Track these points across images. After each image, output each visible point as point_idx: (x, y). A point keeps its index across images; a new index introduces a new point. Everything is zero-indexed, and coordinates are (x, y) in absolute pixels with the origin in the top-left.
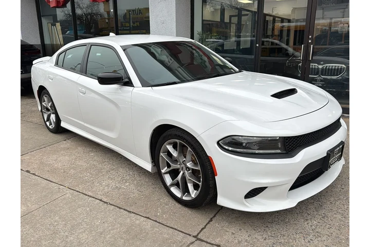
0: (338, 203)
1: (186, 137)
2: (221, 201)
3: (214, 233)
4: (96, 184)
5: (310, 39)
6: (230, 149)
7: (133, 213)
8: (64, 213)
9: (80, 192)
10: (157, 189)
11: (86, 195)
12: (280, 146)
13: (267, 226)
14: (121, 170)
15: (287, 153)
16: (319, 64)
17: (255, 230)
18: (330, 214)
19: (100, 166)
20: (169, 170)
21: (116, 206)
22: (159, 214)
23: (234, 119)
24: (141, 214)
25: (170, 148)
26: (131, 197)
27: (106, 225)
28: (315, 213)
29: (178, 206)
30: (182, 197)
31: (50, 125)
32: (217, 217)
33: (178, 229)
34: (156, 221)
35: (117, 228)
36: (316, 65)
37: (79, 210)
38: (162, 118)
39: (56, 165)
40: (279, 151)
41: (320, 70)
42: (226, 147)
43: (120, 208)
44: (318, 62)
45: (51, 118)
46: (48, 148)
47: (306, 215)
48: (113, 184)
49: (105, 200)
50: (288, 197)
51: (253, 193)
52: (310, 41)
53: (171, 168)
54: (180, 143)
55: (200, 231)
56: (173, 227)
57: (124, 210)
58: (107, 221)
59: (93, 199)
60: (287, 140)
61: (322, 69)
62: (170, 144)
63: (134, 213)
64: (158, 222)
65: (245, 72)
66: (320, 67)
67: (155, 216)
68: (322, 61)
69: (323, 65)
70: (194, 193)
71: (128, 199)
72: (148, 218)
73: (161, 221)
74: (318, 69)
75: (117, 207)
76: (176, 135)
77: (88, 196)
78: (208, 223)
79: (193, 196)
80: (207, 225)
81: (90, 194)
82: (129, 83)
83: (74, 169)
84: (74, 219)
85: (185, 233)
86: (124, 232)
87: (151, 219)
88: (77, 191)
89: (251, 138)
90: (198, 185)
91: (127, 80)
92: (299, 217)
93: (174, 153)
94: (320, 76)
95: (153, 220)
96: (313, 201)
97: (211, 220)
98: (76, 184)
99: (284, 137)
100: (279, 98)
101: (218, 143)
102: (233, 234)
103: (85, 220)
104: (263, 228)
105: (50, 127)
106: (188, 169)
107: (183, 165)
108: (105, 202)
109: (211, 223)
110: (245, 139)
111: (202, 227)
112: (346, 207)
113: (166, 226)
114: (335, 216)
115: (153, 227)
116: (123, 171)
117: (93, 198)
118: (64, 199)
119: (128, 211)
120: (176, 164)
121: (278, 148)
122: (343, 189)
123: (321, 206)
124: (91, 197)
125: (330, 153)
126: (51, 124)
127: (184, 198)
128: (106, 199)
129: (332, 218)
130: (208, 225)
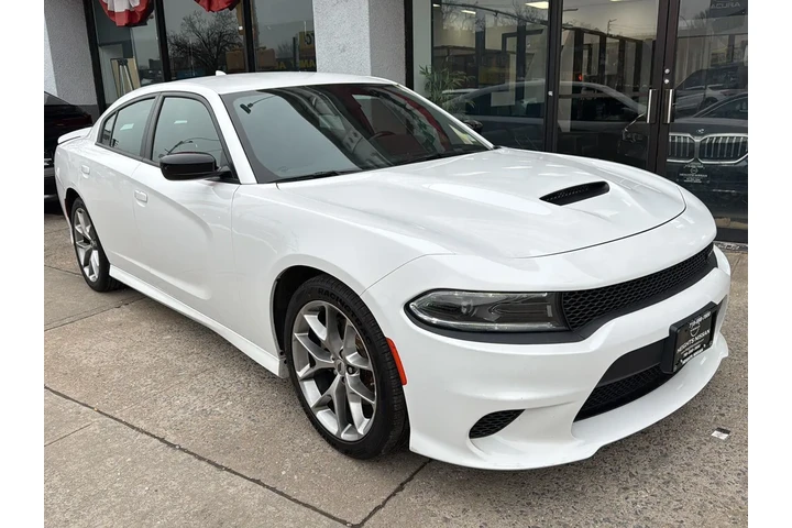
0: (706, 449)
1: (340, 294)
2: (419, 443)
3: (403, 519)
4: (160, 403)
5: (668, 76)
6: (435, 320)
7: (227, 469)
8: (74, 468)
9: (120, 421)
10: (293, 415)
11: (133, 427)
12: (550, 314)
13: (529, 504)
14: (222, 371)
15: (570, 330)
16: (695, 134)
17: (498, 512)
18: (682, 476)
19: (180, 363)
20: (313, 370)
21: (192, 454)
22: (283, 473)
23: (443, 250)
24: (243, 473)
25: (312, 321)
26: (229, 434)
27: (161, 497)
28: (649, 472)
29: (332, 453)
30: (339, 433)
31: (90, 274)
32: (416, 480)
33: (322, 508)
34: (273, 489)
35: (182, 505)
36: (689, 135)
37: (109, 462)
38: (291, 252)
39: (85, 361)
40: (548, 326)
41: (697, 146)
42: (426, 318)
43: (201, 458)
44: (693, 130)
45: (92, 259)
46: (79, 323)
47: (626, 476)
48: (197, 403)
49: (171, 439)
50: (573, 434)
51: (491, 424)
52: (667, 81)
53: (316, 368)
54: (331, 309)
55: (371, 515)
56: (311, 503)
57: (209, 462)
58: (163, 489)
59: (146, 437)
60: (567, 298)
61: (702, 145)
62: (311, 311)
63: (229, 470)
64: (278, 492)
65: (504, 150)
66: (697, 140)
67: (274, 478)
68: (700, 126)
69: (703, 135)
70: (363, 425)
71: (222, 437)
72: (258, 482)
73: (284, 490)
74: (692, 144)
75: (195, 455)
76: (320, 291)
77: (138, 429)
78: (394, 494)
79: (361, 431)
80: (388, 498)
81: (142, 425)
82: (230, 176)
83: (122, 369)
84: (91, 481)
85: (334, 518)
86: (196, 514)
87: (264, 485)
88: (116, 419)
89: (481, 295)
90: (370, 405)
91: (226, 169)
92: (608, 483)
93: (319, 331)
94: (696, 160)
95: (268, 487)
96: (647, 444)
97: (401, 488)
98: (116, 402)
99: (561, 293)
100: (561, 205)
101: (407, 307)
102: (446, 520)
103: (117, 485)
104: (518, 508)
105: (91, 278)
106: (350, 369)
107: (340, 361)
108: (170, 445)
109: (400, 494)
110: (466, 298)
111: (376, 503)
112: (724, 458)
113: (294, 500)
114: (694, 479)
115: (264, 503)
116: (225, 375)
117: (147, 434)
118: (84, 436)
119: (217, 466)
120: (328, 357)
121: (547, 319)
122: (723, 415)
123: (666, 455)
124: (143, 432)
125: (680, 331)
126: (92, 273)
127: (344, 436)
128: (174, 438)
129: (687, 486)
130: (393, 499)
